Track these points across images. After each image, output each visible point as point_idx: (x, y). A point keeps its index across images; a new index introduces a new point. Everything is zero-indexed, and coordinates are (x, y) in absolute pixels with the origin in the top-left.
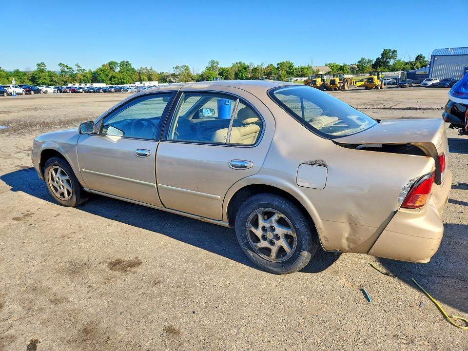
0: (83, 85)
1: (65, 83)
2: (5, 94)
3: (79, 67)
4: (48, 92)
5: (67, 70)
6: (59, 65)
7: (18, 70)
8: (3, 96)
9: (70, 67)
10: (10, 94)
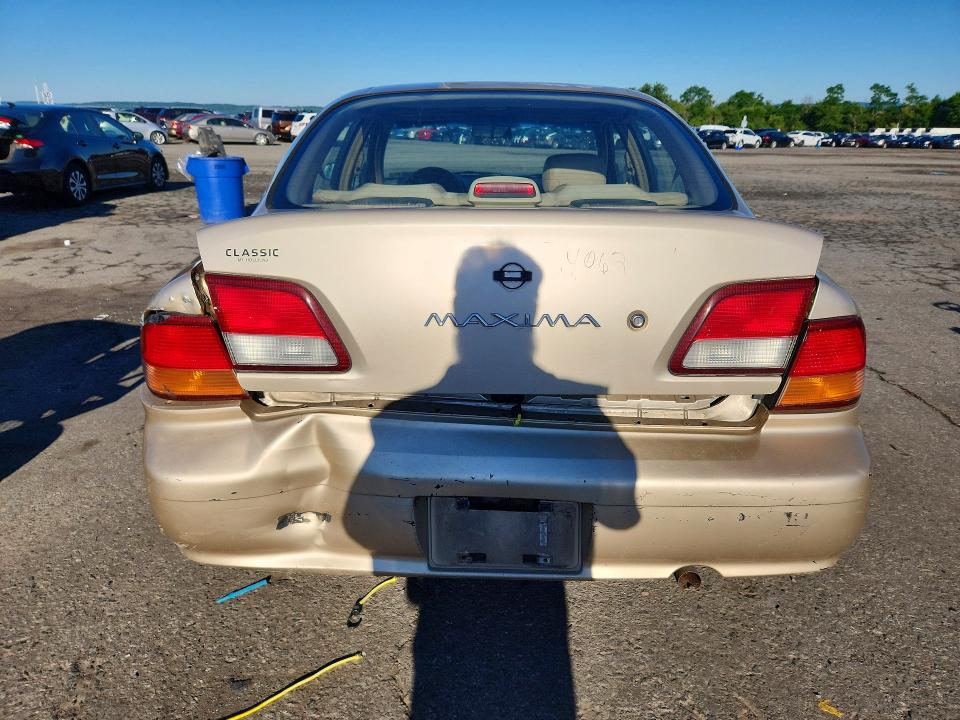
0: (906, 131)
1: (872, 126)
2: (724, 146)
3: (913, 90)
4: (805, 144)
5: (884, 98)
6: (871, 88)
7: (790, 102)
8: (721, 148)
9: (893, 91)
10: (732, 146)
